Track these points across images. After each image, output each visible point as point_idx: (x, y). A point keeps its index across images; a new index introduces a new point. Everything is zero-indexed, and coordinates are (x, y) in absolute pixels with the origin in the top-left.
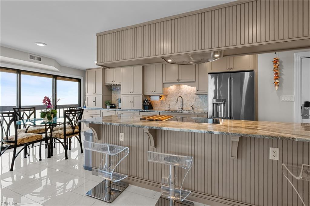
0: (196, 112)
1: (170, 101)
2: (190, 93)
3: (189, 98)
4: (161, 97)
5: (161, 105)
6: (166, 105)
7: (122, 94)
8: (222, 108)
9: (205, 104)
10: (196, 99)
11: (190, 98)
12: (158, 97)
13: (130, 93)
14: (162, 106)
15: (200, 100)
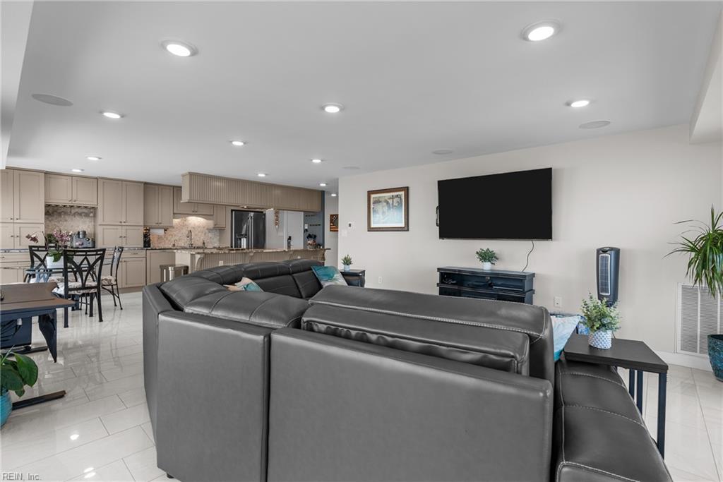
1: (173, 235)
2: (199, 227)
3: (197, 232)
4: (165, 230)
6: (167, 241)
7: (100, 225)
8: (244, 242)
9: (215, 239)
10: (205, 234)
11: (199, 232)
12: (163, 230)
13: (120, 224)
15: (210, 235)
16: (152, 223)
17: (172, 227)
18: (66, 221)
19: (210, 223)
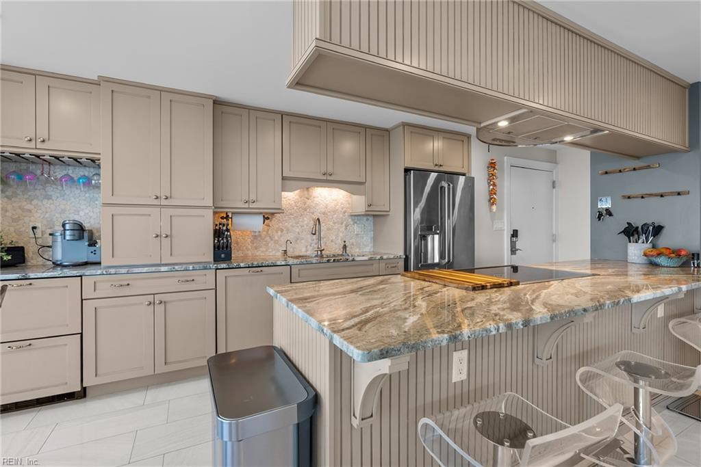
0: (385, 257)
1: (282, 231)
2: (335, 211)
3: (331, 223)
4: (266, 218)
5: (252, 242)
6: (271, 244)
7: (109, 204)
8: (434, 242)
9: (365, 238)
10: (346, 226)
11: (334, 223)
12: (261, 219)
13: (156, 202)
14: (256, 248)
15: (356, 228)
16: (234, 201)
17: (280, 210)
18: (49, 197)
19: (359, 203)
